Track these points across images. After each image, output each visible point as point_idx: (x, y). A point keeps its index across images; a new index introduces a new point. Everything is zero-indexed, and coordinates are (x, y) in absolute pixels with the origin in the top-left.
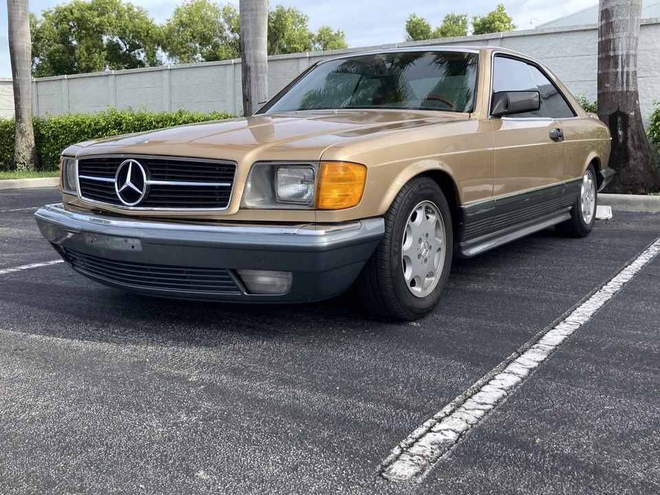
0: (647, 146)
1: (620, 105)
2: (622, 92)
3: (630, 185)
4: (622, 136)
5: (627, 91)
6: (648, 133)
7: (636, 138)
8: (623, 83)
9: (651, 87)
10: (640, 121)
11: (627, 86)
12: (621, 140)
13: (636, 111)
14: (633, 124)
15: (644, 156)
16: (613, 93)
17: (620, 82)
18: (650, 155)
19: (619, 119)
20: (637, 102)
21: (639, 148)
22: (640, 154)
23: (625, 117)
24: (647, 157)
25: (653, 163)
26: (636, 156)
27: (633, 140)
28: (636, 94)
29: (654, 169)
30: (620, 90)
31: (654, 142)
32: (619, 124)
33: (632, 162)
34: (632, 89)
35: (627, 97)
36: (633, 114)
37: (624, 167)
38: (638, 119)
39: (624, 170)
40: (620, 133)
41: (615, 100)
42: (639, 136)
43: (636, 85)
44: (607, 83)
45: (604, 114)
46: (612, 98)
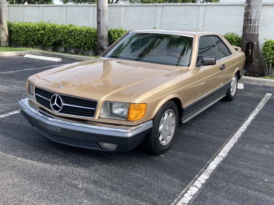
0: (260, 56)
1: (251, 39)
2: (252, 34)
3: (252, 72)
4: (251, 52)
5: (254, 34)
6: (261, 51)
7: (256, 53)
8: (253, 30)
9: (264, 31)
10: (259, 46)
11: (255, 32)
12: (250, 54)
13: (257, 42)
14: (255, 48)
15: (259, 61)
16: (249, 34)
17: (252, 30)
18: (261, 60)
19: (250, 45)
20: (258, 38)
21: (257, 58)
22: (257, 60)
23: (253, 44)
24: (260, 61)
25: (262, 64)
26: (256, 60)
27: (255, 54)
28: (258, 35)
29: (262, 66)
30: (252, 33)
31: (263, 55)
32: (250, 47)
33: (254, 63)
34: (256, 33)
35: (254, 36)
36: (256, 43)
37: (250, 65)
38: (258, 45)
39: (250, 66)
40: (250, 51)
41: (249, 37)
42: (257, 53)
43: (258, 31)
44: (247, 30)
45: (244, 42)
46: (248, 36)
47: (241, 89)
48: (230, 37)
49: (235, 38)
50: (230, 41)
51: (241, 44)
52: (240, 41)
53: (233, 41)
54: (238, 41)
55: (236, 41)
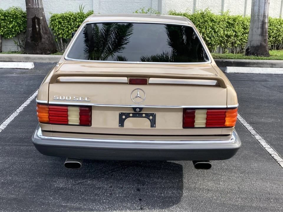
0: (49, 32)
1: (36, 14)
2: (36, 8)
3: (44, 50)
4: (38, 28)
5: (38, 8)
6: (49, 26)
7: (44, 29)
8: (36, 4)
9: (50, 4)
11: (38, 5)
12: (38, 30)
13: (43, 17)
14: (42, 23)
15: (48, 37)
16: (33, 8)
17: (35, 4)
18: (51, 36)
19: (36, 20)
20: (43, 13)
21: (46, 33)
22: (46, 36)
23: (39, 19)
24: (49, 37)
25: (52, 40)
26: (45, 37)
27: (43, 30)
28: (43, 9)
29: (53, 42)
30: (35, 7)
31: (52, 30)
32: (36, 23)
33: (43, 40)
34: (40, 7)
35: (39, 10)
36: (42, 18)
37: (40, 42)
38: (44, 20)
39: (40, 43)
40: (37, 26)
41: (34, 11)
42: (45, 28)
43: (42, 5)
44: (30, 3)
45: (29, 17)
46: (32, 11)
47: (32, 69)
48: (13, 12)
49: (20, 13)
50: (14, 16)
51: (26, 20)
52: (26, 16)
53: (17, 17)
54: (23, 17)
55: (21, 16)
